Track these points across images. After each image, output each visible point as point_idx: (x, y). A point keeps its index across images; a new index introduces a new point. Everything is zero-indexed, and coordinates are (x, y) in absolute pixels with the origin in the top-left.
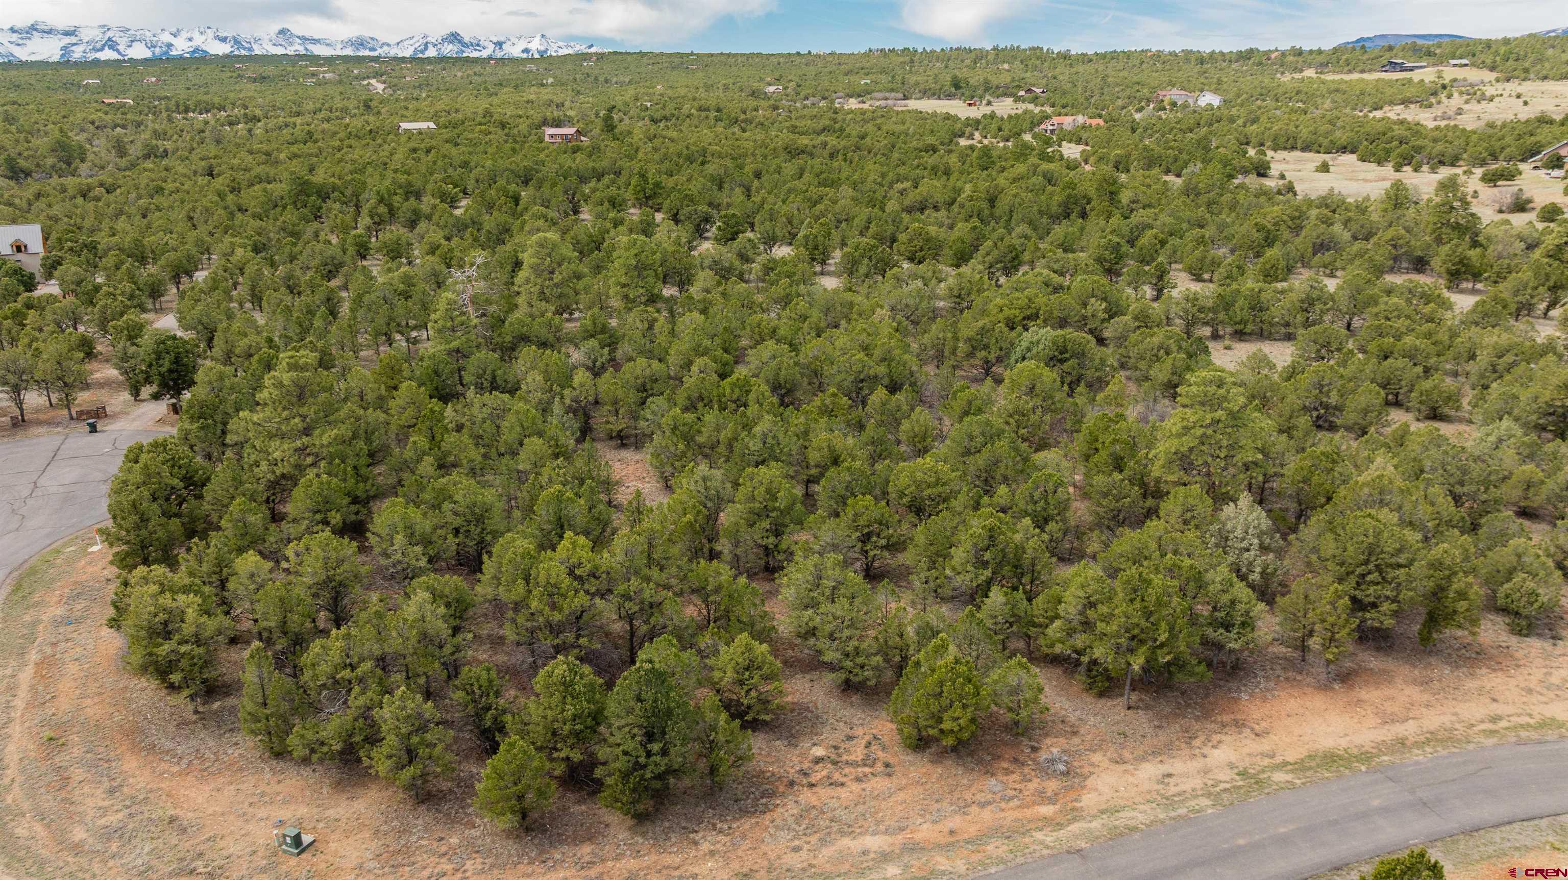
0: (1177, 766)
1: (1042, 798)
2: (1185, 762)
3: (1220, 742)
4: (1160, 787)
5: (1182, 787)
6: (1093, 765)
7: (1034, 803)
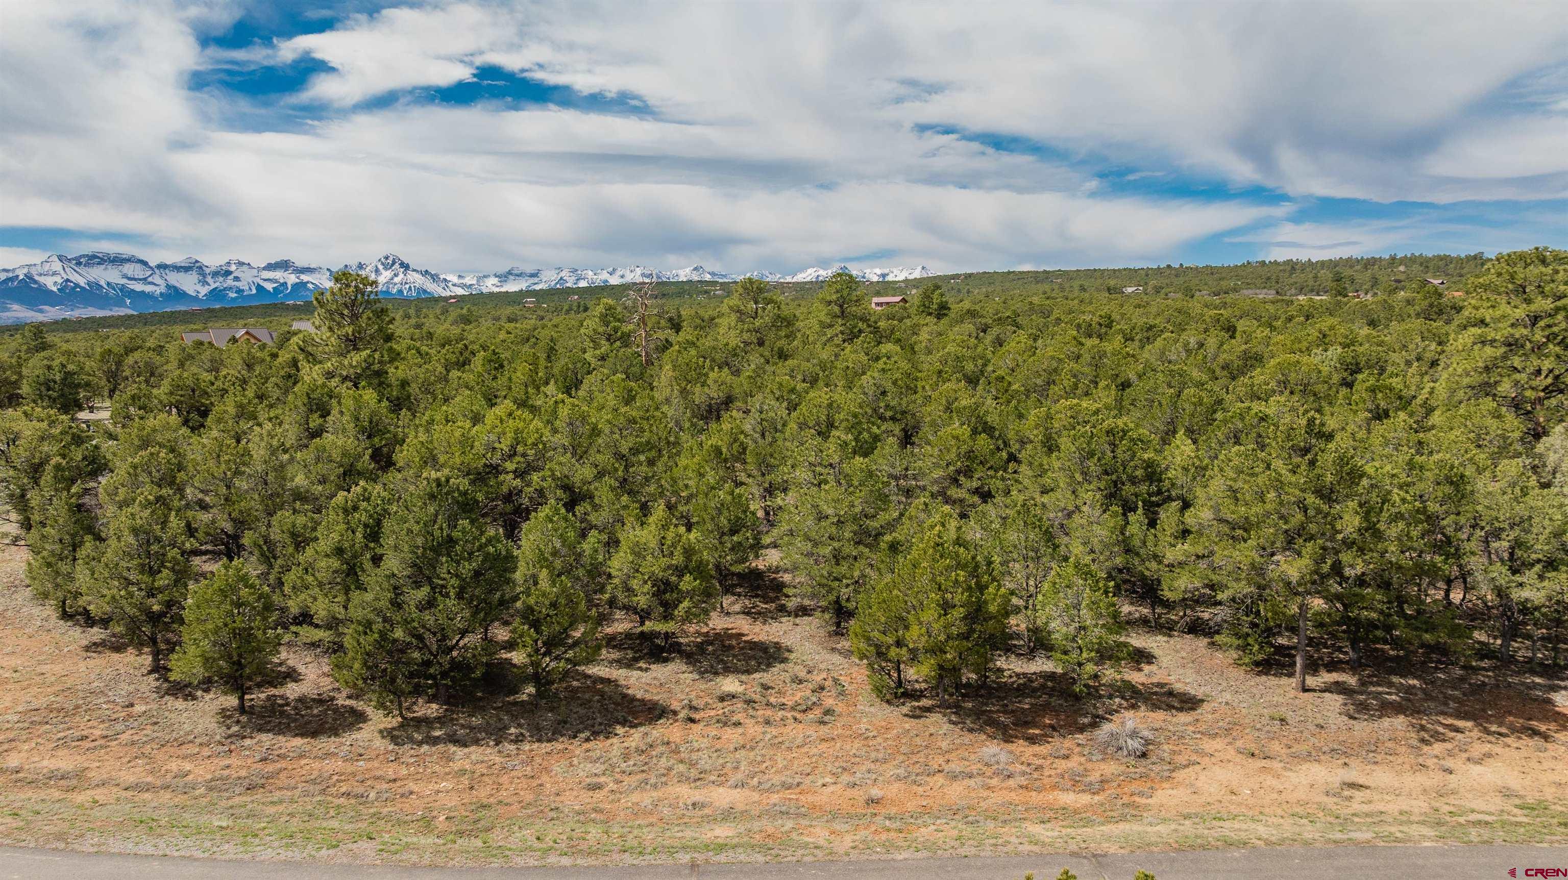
0: (1381, 777)
1: (1076, 782)
2: (1399, 773)
3: (1489, 755)
4: (1330, 801)
5: (1381, 807)
6: (1202, 753)
7: (1055, 787)
